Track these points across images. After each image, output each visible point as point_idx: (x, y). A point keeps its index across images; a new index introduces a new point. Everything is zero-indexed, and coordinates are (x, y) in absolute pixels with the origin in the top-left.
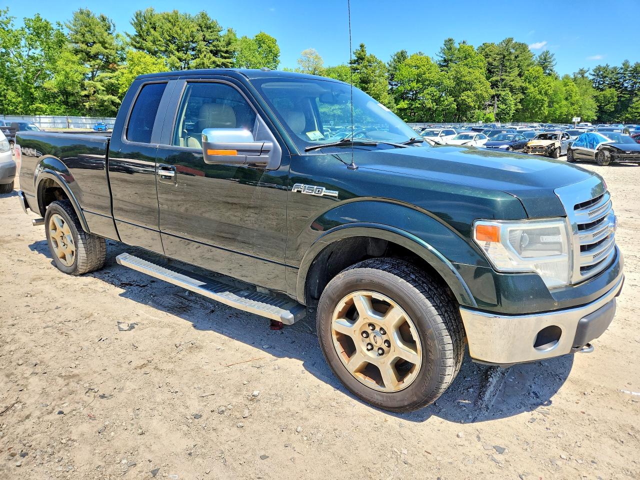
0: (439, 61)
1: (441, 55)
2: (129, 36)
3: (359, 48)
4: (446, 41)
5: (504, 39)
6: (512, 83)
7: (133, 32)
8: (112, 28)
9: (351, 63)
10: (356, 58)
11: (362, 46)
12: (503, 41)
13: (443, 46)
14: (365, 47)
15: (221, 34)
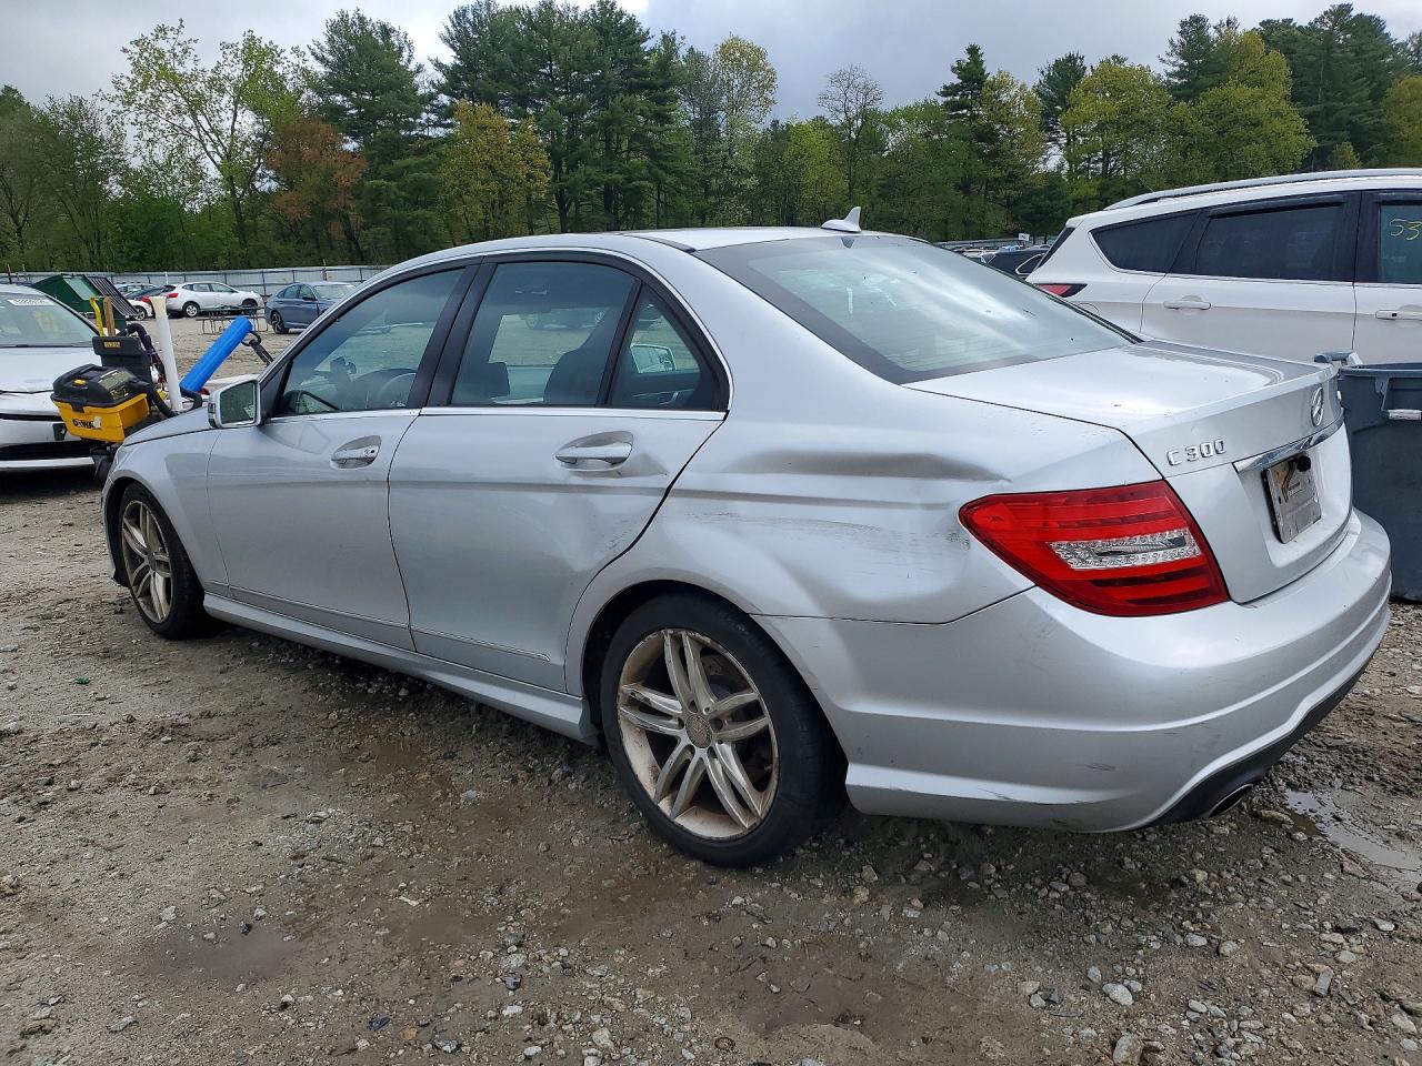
0: (1170, 75)
1: (1173, 59)
2: (439, 66)
3: (966, 58)
4: (1183, 24)
5: (1327, 8)
6: (1354, 118)
7: (448, 57)
9: (944, 94)
10: (957, 81)
11: (973, 51)
12: (1326, 13)
13: (1177, 38)
14: (980, 52)
15: (648, 45)
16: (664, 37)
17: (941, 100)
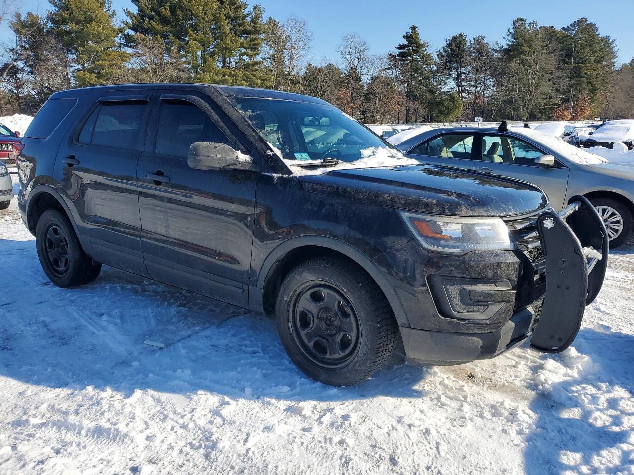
0: (508, 45)
2: (129, 13)
3: (410, 31)
4: (514, 21)
5: (576, 20)
7: (134, 10)
8: (107, 5)
10: (405, 42)
11: (413, 28)
14: (417, 29)
16: (254, 8)
17: (398, 52)
